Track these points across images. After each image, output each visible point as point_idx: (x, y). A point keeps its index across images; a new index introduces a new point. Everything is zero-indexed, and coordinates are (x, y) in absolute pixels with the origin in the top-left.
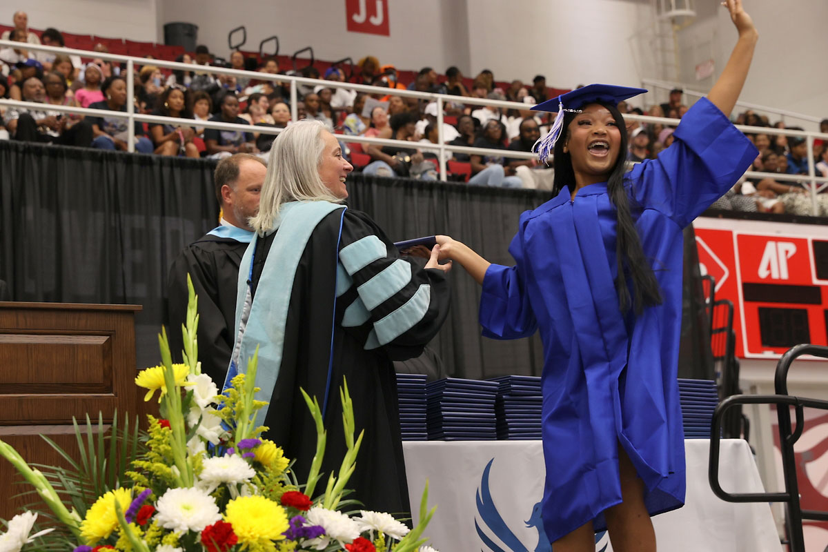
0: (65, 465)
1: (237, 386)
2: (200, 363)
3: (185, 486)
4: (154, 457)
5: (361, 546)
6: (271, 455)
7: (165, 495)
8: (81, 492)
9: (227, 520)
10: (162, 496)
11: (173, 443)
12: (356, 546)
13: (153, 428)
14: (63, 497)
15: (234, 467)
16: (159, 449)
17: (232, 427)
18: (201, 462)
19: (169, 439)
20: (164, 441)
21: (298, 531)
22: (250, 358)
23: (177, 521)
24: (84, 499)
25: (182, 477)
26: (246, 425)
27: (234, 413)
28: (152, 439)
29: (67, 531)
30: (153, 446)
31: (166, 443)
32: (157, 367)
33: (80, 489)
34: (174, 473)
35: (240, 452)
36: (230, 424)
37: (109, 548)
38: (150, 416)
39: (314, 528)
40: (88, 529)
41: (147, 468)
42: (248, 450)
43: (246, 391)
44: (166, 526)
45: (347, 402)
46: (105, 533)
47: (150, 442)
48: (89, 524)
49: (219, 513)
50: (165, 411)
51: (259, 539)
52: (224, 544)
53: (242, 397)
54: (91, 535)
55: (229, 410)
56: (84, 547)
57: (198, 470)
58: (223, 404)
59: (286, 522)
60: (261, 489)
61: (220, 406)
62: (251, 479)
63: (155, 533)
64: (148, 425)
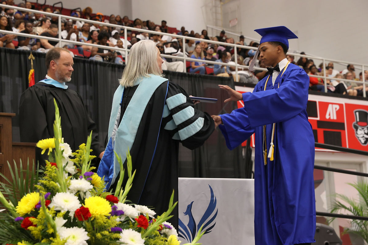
0: (5, 182)
1: (82, 149)
2: (63, 138)
4: (47, 179)
5: (142, 219)
6: (96, 179)
7: (56, 195)
8: (14, 194)
9: (85, 206)
10: (55, 196)
11: (58, 172)
12: (140, 219)
13: (48, 166)
14: (5, 196)
15: (82, 184)
16: (51, 175)
17: (80, 167)
18: (70, 182)
19: (55, 171)
20: (53, 172)
21: (114, 212)
22: (88, 136)
23: (63, 207)
24: (15, 197)
25: (61, 188)
26: (86, 166)
27: (81, 161)
28: (47, 170)
29: (8, 211)
30: (48, 174)
31: (54, 172)
32: (47, 139)
33: (13, 193)
34: (57, 186)
35: (85, 177)
36: (79, 166)
37: (33, 218)
38: (47, 161)
39: (119, 211)
40: (20, 210)
41: (45, 183)
42: (88, 177)
43: (87, 151)
44: (58, 209)
46: (29, 212)
47: (46, 172)
48: (20, 208)
49: (80, 203)
50: (51, 159)
51: (100, 215)
52: (86, 217)
53: (85, 154)
54: (22, 212)
55: (78, 159)
56: (19, 217)
57: (68, 185)
58: (76, 157)
59: (111, 208)
60: (95, 194)
61: (74, 157)
62: (91, 189)
63: (53, 212)
64: (46, 164)
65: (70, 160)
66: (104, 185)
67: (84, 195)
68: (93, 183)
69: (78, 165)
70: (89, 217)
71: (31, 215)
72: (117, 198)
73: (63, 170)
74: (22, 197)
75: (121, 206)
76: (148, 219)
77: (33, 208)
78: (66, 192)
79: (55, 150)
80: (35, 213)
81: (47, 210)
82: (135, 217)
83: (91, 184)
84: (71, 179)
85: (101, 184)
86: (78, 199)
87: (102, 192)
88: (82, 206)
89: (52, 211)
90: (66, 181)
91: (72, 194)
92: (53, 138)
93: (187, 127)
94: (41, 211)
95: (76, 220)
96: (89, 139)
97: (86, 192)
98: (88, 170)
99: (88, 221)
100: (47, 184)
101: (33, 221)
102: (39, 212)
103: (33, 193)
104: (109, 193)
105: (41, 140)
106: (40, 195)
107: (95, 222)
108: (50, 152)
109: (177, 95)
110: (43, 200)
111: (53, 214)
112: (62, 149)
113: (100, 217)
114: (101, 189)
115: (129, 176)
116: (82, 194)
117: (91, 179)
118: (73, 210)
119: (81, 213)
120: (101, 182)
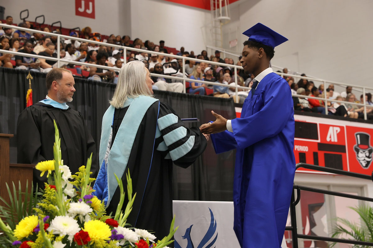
0: (2, 204)
1: (82, 171)
3: (62, 215)
4: (46, 202)
5: (143, 243)
6: (96, 202)
7: (55, 219)
8: (11, 217)
9: (85, 230)
10: (54, 219)
11: (57, 195)
12: (141, 244)
13: (47, 188)
14: (3, 219)
15: (82, 207)
16: (50, 198)
18: (69, 205)
19: (54, 194)
20: (52, 195)
21: (114, 236)
22: (88, 159)
23: (62, 231)
24: (13, 220)
25: (60, 211)
26: (86, 189)
27: (80, 183)
28: (46, 193)
29: (5, 234)
30: (47, 197)
31: (53, 195)
32: (47, 161)
34: (56, 209)
35: (84, 200)
36: (78, 189)
37: (31, 242)
38: (46, 183)
39: (119, 235)
40: (18, 233)
41: (44, 206)
42: (88, 200)
43: (86, 173)
44: (56, 233)
45: (129, 180)
46: (27, 235)
47: (45, 195)
48: (18, 232)
49: (79, 227)
50: (50, 181)
51: (100, 239)
52: (85, 241)
53: (84, 176)
54: (20, 236)
55: (78, 182)
56: (18, 241)
57: (67, 208)
58: (75, 179)
59: (111, 232)
60: (94, 217)
61: (73, 180)
62: (90, 213)
63: (52, 236)
64: (45, 187)
65: (69, 183)
66: (104, 209)
67: (84, 219)
68: (93, 206)
69: (77, 187)
70: (88, 241)
71: (29, 239)
72: (117, 222)
73: (62, 193)
74: (20, 220)
75: (121, 230)
76: (149, 243)
77: (31, 232)
78: (65, 216)
79: (54, 173)
80: (33, 237)
81: (46, 234)
82: (135, 241)
83: (91, 208)
84: (70, 202)
85: (101, 207)
86: (77, 223)
87: (102, 216)
88: (81, 229)
89: (50, 235)
90: (66, 204)
91: (71, 217)
92: (52, 160)
93: (178, 148)
94: (39, 235)
95: (75, 244)
96: (89, 161)
97: (86, 215)
98: (88, 193)
99: (87, 246)
100: (46, 208)
101: (31, 245)
102: (37, 236)
103: (31, 216)
104: (109, 216)
105: (40, 162)
106: (39, 218)
107: (94, 246)
108: (50, 174)
109: (167, 115)
110: (42, 224)
111: (52, 238)
112: (62, 172)
113: (99, 241)
114: (101, 213)
115: (129, 199)
116: (81, 217)
117: (91, 203)
118: (72, 234)
119: (80, 237)
120: (101, 206)
